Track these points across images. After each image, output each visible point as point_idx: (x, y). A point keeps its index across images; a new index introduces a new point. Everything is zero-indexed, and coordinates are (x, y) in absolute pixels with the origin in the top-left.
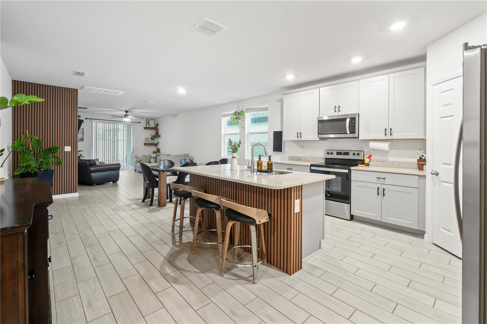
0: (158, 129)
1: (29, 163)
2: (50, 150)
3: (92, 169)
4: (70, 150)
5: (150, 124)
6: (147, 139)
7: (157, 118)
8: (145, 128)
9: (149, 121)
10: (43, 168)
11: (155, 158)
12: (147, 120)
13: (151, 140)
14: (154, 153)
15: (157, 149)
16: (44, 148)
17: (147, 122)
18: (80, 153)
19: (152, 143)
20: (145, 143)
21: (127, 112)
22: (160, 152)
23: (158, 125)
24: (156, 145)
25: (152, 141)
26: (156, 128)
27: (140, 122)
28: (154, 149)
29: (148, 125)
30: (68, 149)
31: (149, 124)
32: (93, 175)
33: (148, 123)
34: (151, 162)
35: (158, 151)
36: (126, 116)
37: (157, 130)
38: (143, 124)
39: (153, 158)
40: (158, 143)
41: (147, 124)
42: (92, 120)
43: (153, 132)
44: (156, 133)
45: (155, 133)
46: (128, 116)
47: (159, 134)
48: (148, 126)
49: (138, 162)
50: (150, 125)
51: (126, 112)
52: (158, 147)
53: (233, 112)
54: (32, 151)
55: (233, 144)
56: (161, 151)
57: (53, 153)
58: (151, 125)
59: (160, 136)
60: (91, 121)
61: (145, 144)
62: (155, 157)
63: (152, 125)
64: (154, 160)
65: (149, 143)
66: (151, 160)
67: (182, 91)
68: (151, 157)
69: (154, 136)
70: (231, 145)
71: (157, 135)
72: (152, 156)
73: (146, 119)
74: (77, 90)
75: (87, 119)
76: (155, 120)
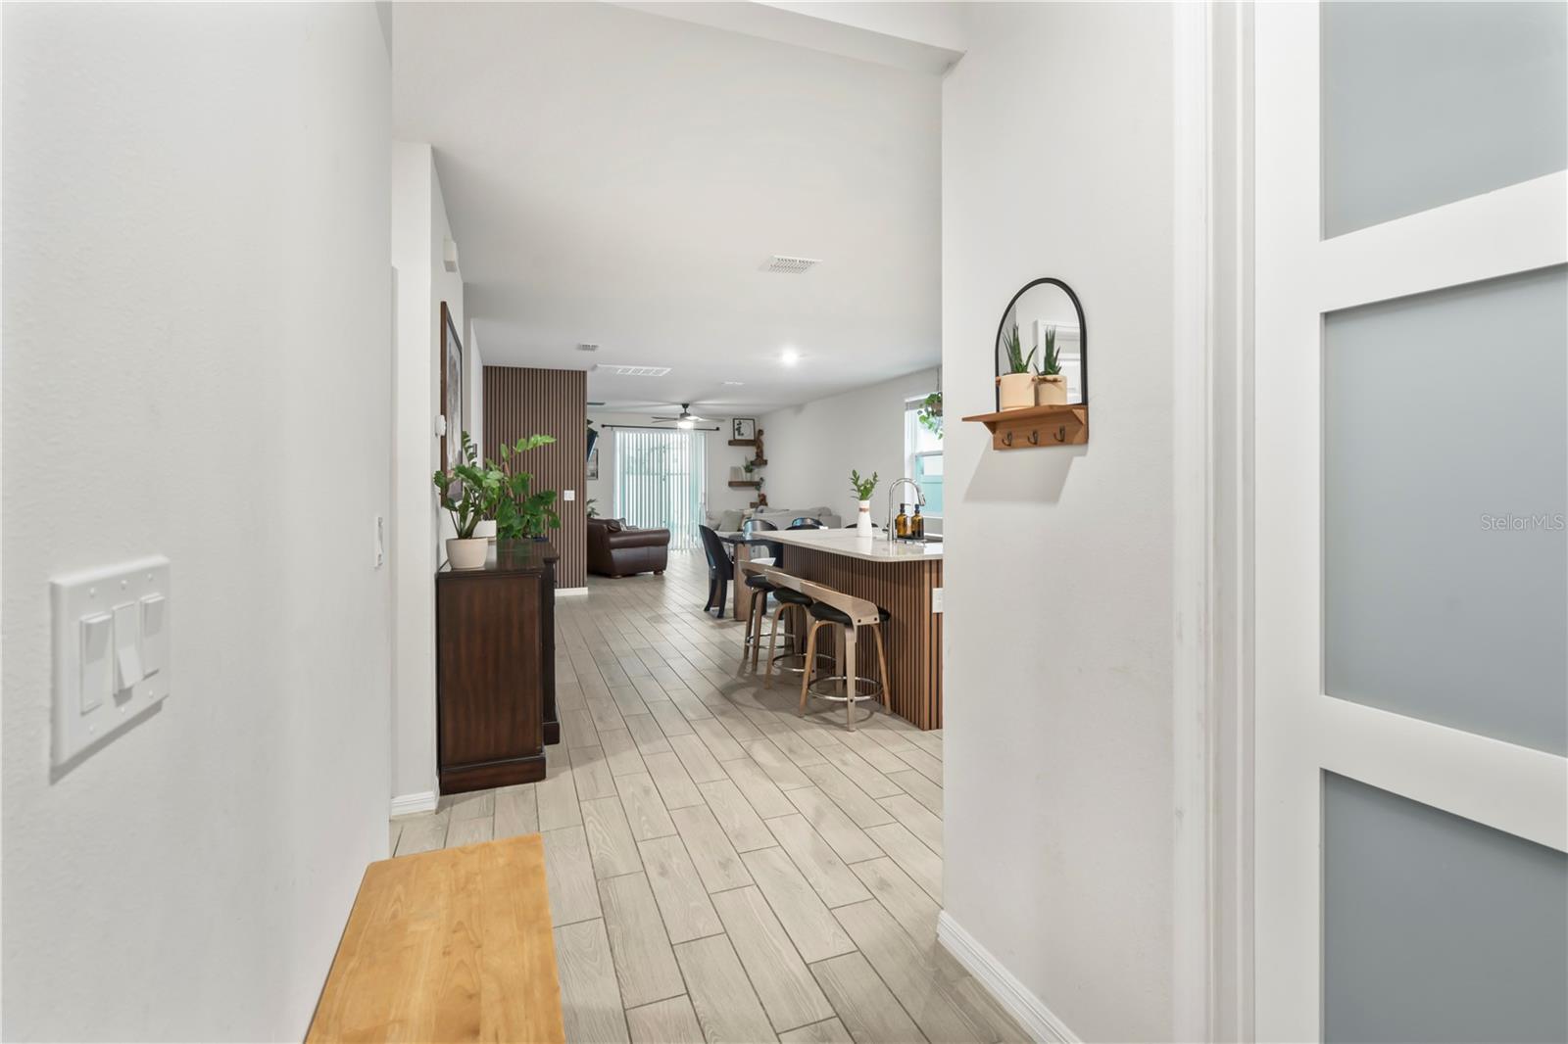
0: (762, 444)
1: (511, 521)
2: (540, 497)
3: (613, 540)
4: (573, 499)
5: (742, 430)
6: (735, 470)
7: (759, 416)
8: (731, 443)
9: (741, 424)
10: (530, 533)
12: (737, 422)
13: (746, 472)
14: (753, 505)
15: (759, 496)
16: (530, 496)
17: (736, 427)
19: (749, 480)
21: (685, 406)
22: (766, 505)
23: (761, 432)
24: (757, 485)
25: (749, 474)
26: (756, 442)
27: (718, 429)
28: (752, 495)
29: (739, 434)
30: (569, 495)
31: (739, 432)
32: (616, 553)
33: (739, 429)
35: (763, 501)
36: (684, 415)
37: (759, 447)
38: (727, 432)
40: (762, 479)
41: (736, 433)
42: (614, 428)
43: (750, 453)
44: (757, 453)
45: (755, 454)
46: (689, 415)
47: (765, 458)
48: (737, 437)
50: (742, 434)
51: (683, 407)
52: (762, 491)
53: (926, 397)
54: (512, 500)
55: (860, 482)
56: (769, 500)
57: (547, 503)
58: (744, 435)
59: (765, 463)
60: (612, 430)
61: (731, 484)
63: (748, 433)
65: (740, 480)
67: (790, 358)
68: (743, 516)
69: (752, 463)
70: (855, 483)
71: (760, 461)
72: (745, 514)
73: (734, 420)
74: (585, 373)
75: (605, 428)
76: (754, 420)
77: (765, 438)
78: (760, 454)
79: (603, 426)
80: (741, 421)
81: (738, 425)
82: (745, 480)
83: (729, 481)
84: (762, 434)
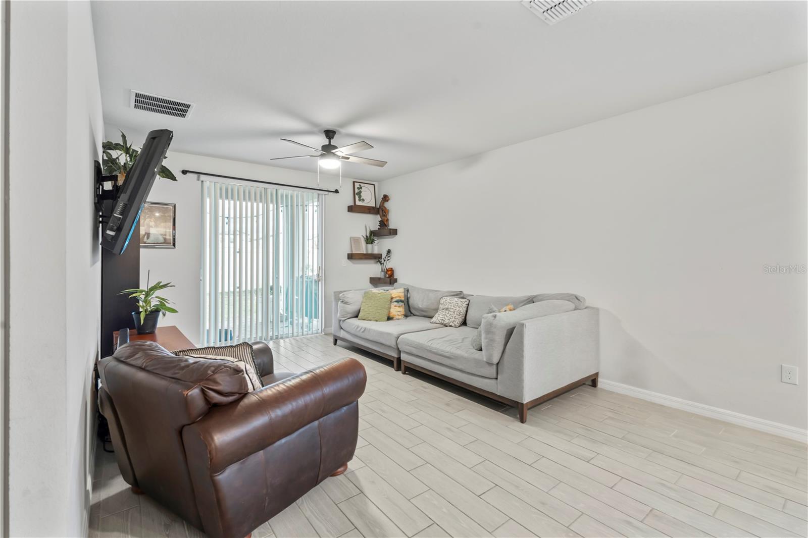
0: (388, 212)
5: (363, 196)
6: (354, 241)
7: (379, 182)
8: (351, 209)
9: (361, 188)
11: (401, 301)
12: (357, 185)
13: (367, 243)
14: (376, 282)
15: (384, 271)
17: (357, 191)
18: (158, 293)
19: (370, 252)
20: (350, 253)
21: (330, 134)
22: (395, 280)
23: (386, 198)
24: (377, 258)
25: (370, 246)
26: (380, 210)
27: (337, 191)
28: (373, 269)
29: (360, 200)
31: (360, 197)
33: (359, 194)
34: (391, 315)
36: (328, 149)
37: (384, 215)
38: (346, 198)
39: (397, 301)
40: (388, 251)
41: (357, 197)
42: (201, 175)
43: (372, 222)
44: (381, 222)
45: (378, 223)
46: (335, 147)
48: (358, 203)
49: (349, 316)
50: (363, 200)
51: (327, 136)
56: (399, 276)
58: (365, 201)
59: (394, 232)
60: (198, 179)
61: (351, 257)
62: (403, 299)
63: (369, 199)
64: (402, 310)
65: (362, 253)
66: (392, 310)
69: (374, 233)
71: (385, 230)
72: (393, 295)
73: (354, 182)
75: (188, 174)
76: (374, 185)
78: (383, 224)
79: (185, 172)
80: (362, 185)
81: (358, 188)
82: (365, 252)
83: (348, 254)
84: (388, 201)
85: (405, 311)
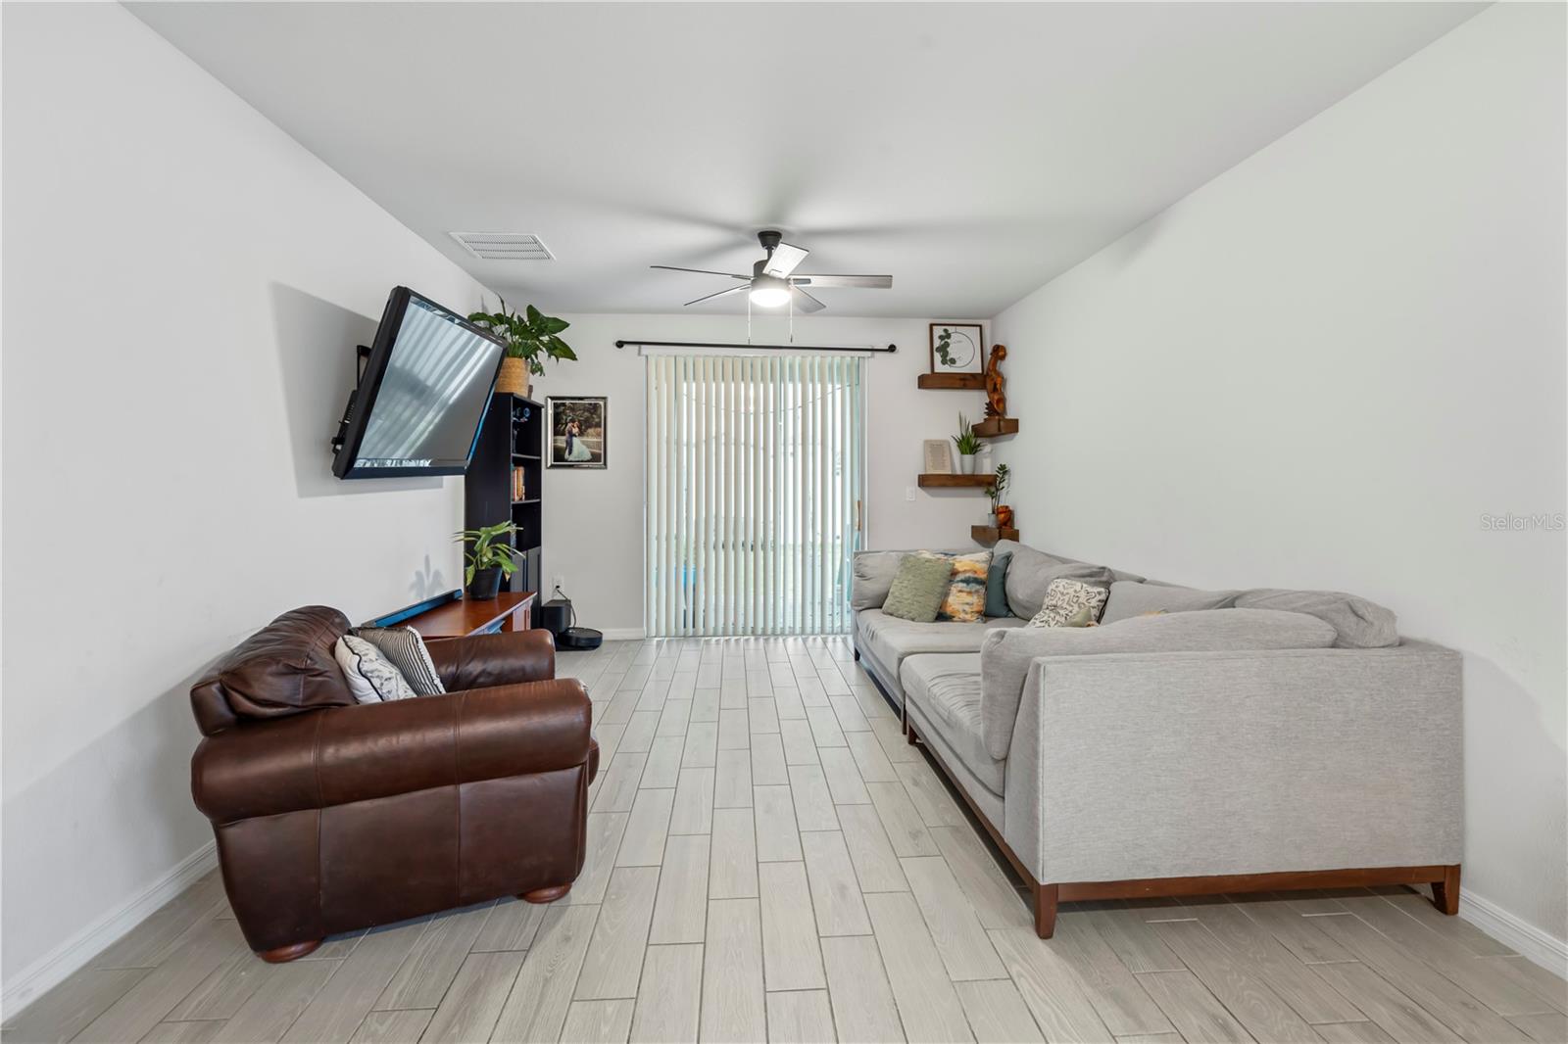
0: (1004, 381)
5: (953, 352)
6: (935, 448)
7: (992, 316)
8: (925, 382)
9: (948, 336)
11: (977, 581)
12: (938, 331)
13: (963, 452)
14: (981, 535)
15: (996, 511)
17: (937, 343)
19: (968, 471)
20: (923, 472)
21: (769, 240)
22: (1014, 536)
23: (999, 353)
24: (989, 484)
25: (968, 458)
26: (989, 380)
27: (892, 349)
28: (978, 509)
29: (944, 362)
31: (945, 355)
33: (943, 349)
34: (949, 610)
35: (1005, 525)
37: (995, 390)
38: (915, 358)
39: (967, 581)
40: (1003, 469)
41: (938, 357)
42: (643, 346)
43: (972, 406)
44: (990, 406)
45: (983, 409)
47: (1010, 415)
48: (940, 368)
49: (867, 603)
50: (953, 361)
51: (764, 244)
52: (1006, 499)
56: (1020, 523)
58: (958, 364)
59: (1013, 426)
60: (639, 354)
61: (925, 481)
62: (983, 576)
63: (967, 357)
64: (976, 601)
65: (947, 472)
66: (951, 599)
68: (954, 573)
69: (978, 431)
71: (998, 424)
72: (958, 566)
73: (932, 326)
75: (625, 346)
76: (980, 326)
77: (1009, 368)
78: (996, 408)
79: (620, 344)
80: (951, 329)
81: (941, 338)
82: (959, 472)
83: (919, 476)
84: (1003, 358)
85: (987, 604)
